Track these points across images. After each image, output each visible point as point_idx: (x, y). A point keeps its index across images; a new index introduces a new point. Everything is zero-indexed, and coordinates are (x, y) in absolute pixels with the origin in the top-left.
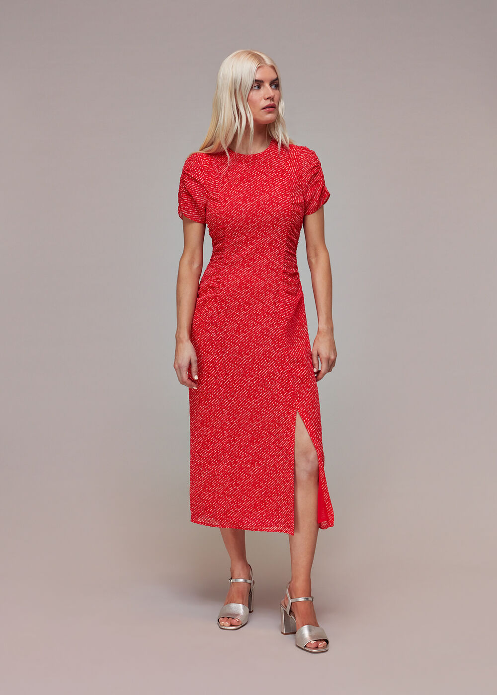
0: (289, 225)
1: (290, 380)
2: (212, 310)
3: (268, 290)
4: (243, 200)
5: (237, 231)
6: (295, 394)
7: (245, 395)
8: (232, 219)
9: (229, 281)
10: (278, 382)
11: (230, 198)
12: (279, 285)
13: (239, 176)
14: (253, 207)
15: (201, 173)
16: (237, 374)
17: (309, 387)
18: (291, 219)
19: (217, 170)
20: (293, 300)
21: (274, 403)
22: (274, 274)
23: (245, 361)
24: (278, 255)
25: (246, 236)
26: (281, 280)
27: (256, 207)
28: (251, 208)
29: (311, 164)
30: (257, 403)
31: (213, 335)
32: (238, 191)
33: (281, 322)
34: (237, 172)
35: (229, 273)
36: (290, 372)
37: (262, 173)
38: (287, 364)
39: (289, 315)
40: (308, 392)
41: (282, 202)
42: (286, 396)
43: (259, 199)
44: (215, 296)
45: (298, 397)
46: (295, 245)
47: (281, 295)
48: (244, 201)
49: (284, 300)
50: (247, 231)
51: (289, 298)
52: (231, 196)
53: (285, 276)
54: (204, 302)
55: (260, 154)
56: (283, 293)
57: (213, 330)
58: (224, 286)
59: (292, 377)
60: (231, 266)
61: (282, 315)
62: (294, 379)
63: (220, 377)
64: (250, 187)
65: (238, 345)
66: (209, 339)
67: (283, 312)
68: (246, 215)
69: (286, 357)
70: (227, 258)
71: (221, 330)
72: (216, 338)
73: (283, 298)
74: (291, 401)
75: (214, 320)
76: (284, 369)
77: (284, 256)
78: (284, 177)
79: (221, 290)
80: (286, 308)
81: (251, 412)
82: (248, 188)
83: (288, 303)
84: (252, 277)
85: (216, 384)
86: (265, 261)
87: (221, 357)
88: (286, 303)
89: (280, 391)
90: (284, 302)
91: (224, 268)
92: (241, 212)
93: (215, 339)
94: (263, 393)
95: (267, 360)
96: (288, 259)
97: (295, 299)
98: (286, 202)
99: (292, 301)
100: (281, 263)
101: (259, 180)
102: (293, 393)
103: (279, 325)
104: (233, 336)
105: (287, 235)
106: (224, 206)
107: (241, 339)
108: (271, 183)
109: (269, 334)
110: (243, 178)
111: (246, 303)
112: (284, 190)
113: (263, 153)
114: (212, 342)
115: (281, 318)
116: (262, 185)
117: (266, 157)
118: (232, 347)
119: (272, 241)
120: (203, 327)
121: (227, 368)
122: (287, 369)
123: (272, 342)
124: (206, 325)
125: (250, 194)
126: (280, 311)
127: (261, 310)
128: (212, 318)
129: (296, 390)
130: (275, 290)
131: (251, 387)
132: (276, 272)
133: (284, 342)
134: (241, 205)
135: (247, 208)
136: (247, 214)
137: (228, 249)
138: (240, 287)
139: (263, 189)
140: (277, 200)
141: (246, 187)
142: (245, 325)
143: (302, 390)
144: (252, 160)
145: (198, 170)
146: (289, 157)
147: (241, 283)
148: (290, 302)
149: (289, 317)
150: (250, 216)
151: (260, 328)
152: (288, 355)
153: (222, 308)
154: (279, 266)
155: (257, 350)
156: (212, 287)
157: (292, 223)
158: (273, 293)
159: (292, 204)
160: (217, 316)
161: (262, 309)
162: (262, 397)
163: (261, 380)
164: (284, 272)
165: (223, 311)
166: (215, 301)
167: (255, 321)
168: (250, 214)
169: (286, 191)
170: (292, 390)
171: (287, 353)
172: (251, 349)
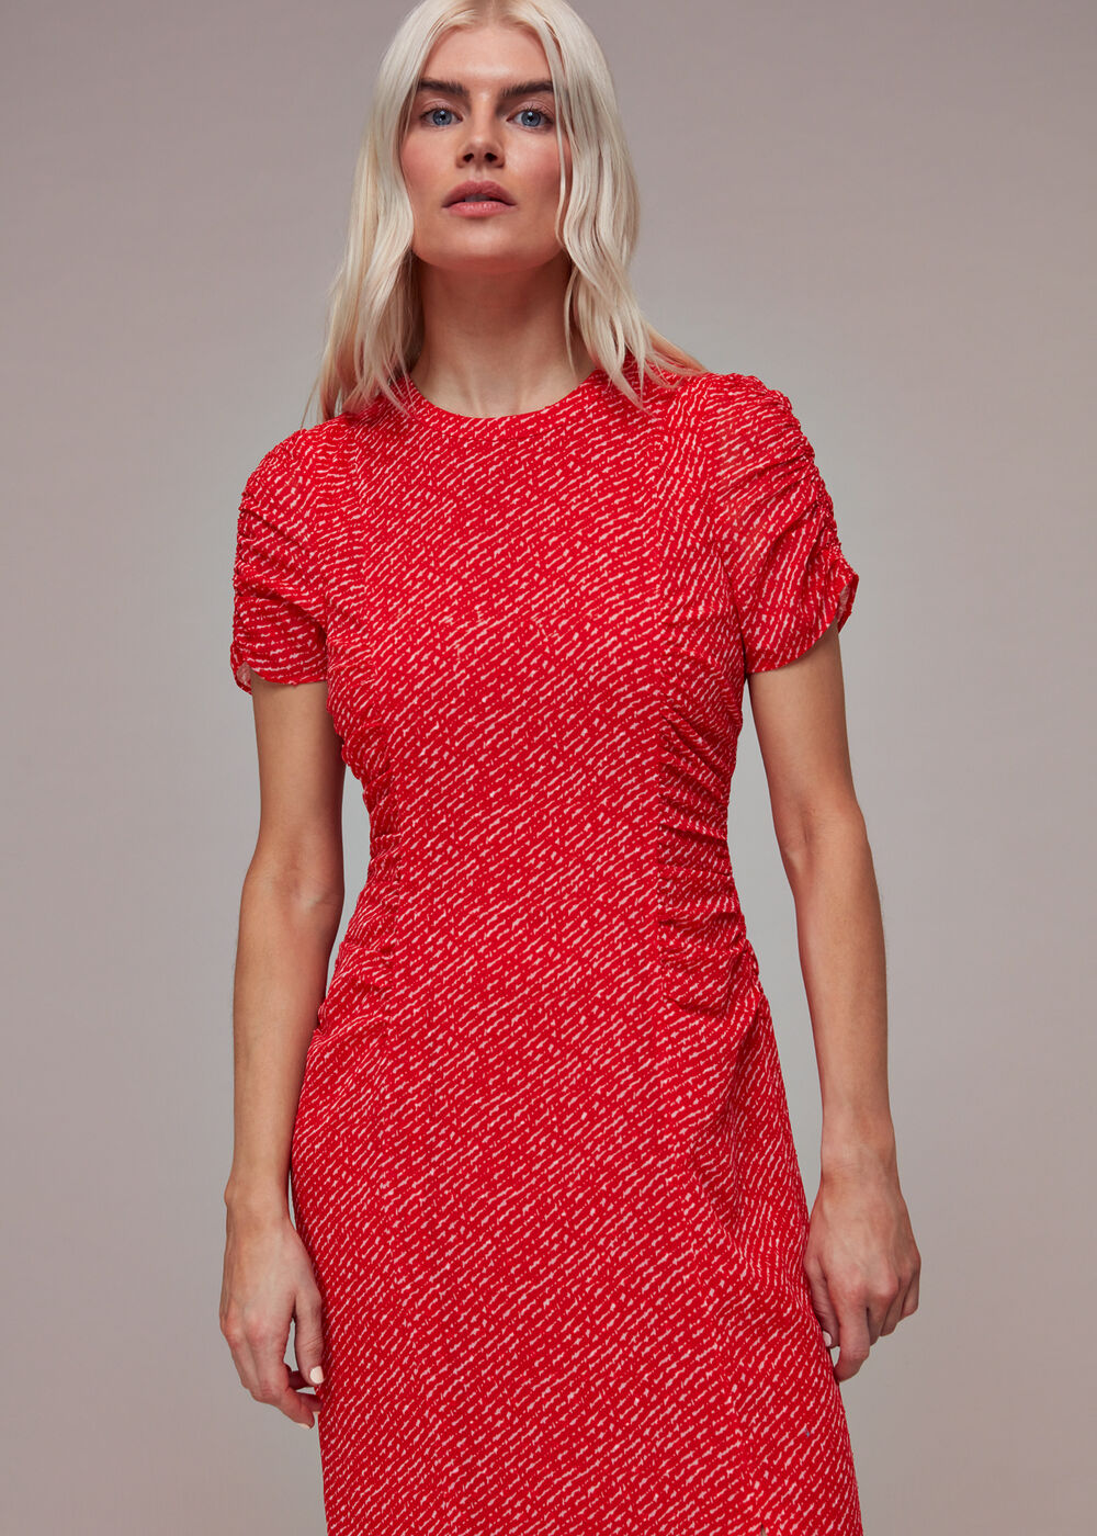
0: (663, 714)
1: (728, 1391)
2: (371, 1085)
3: (597, 1001)
4: (460, 610)
6: (753, 1456)
7: (533, 1449)
8: (410, 687)
9: (429, 960)
10: (674, 1399)
11: (405, 601)
12: (646, 978)
13: (449, 505)
14: (499, 638)
15: (300, 503)
16: (494, 1357)
17: (810, 1418)
18: (665, 690)
19: (362, 486)
20: (717, 1036)
21: (659, 1489)
22: (618, 929)
23: (524, 1303)
24: (630, 846)
25: (479, 766)
26: (651, 955)
27: (513, 638)
28: (492, 643)
29: (758, 451)
30: (583, 1484)
31: (383, 1192)
32: (442, 569)
33: (670, 1141)
34: (441, 492)
35: (428, 924)
37: (542, 492)
39: (701, 1106)
40: (805, 1440)
41: (621, 618)
42: (711, 1462)
43: (529, 607)
44: (380, 1027)
45: (765, 1467)
46: (716, 800)
47: (657, 1023)
48: (465, 612)
49: (671, 1041)
50: (479, 744)
51: (697, 1028)
52: (408, 593)
53: (671, 937)
54: (340, 1055)
55: (538, 416)
56: (667, 1012)
57: (381, 1171)
58: (412, 981)
59: (736, 1379)
60: (430, 896)
61: (669, 1109)
62: (742, 1386)
63: (422, 1369)
64: (490, 553)
65: (490, 1235)
66: (371, 1211)
67: (672, 1097)
68: (469, 671)
69: (705, 1292)
71: (415, 1172)
72: (398, 1204)
73: (668, 1033)
74: (737, 1487)
75: (383, 1127)
76: (697, 1346)
77: (659, 853)
78: (638, 510)
79: (402, 1001)
80: (687, 1076)
81: (560, 1521)
82: (483, 557)
83: (691, 1051)
84: (525, 945)
85: (408, 1396)
86: (576, 877)
87: (423, 1286)
88: (685, 1055)
89: (682, 1441)
90: (673, 1052)
92: (450, 657)
93: (392, 1210)
94: (611, 1446)
95: (621, 1306)
96: (679, 861)
97: (721, 1031)
98: (643, 616)
99: (709, 1042)
100: (648, 882)
101: (530, 525)
102: (743, 1454)
103: (661, 1152)
104: (468, 1198)
105: (662, 762)
106: (380, 638)
107: (503, 1210)
108: (578, 538)
109: (620, 1192)
110: (462, 513)
111: (509, 1058)
112: (633, 565)
113: (553, 410)
114: (382, 1221)
115: (665, 1121)
116: (541, 547)
117: (564, 425)
118: (467, 1243)
120: (341, 1161)
121: (452, 1331)
122: (710, 1344)
123: (635, 1228)
124: (352, 1149)
125: (489, 585)
126: (660, 1091)
127: (575, 1090)
128: (373, 1117)
129: (757, 1436)
130: (629, 998)
131: (557, 1416)
132: (629, 923)
133: (692, 1227)
134: (452, 629)
135: (477, 643)
136: (473, 669)
137: (410, 822)
138: (478, 987)
139: (543, 564)
140: (601, 611)
141: (474, 554)
142: (514, 1153)
143: (782, 1434)
144: (502, 440)
145: (287, 491)
146: (665, 424)
147: (482, 974)
148: (702, 1046)
149: (703, 1115)
150: (489, 679)
151: (578, 1166)
152: (714, 1283)
153: (412, 1077)
154: (639, 894)
155: (574, 1261)
156: (366, 988)
157: (672, 709)
158: (623, 1014)
159: (669, 625)
160: (393, 1108)
161: (580, 1086)
162: (607, 1461)
163: (598, 1390)
164: (665, 920)
165: (417, 1091)
166: (381, 1045)
167: (554, 1136)
168: (488, 669)
169: (643, 569)
170: (737, 1437)
171: (705, 1276)
172: (546, 1254)
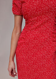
3: (46, 41)
5: (33, 15)
9: (30, 36)
12: (50, 39)
26: (51, 36)
36: (52, 73)
38: (51, 70)
39: (54, 51)
44: (25, 42)
54: (21, 44)
58: (28, 38)
61: (51, 51)
65: (33, 61)
70: (30, 27)
71: (27, 55)
76: (50, 72)
91: (28, 31)
95: (43, 68)
103: (49, 55)
104: (31, 58)
111: (37, 45)
114: (23, 59)
118: (31, 61)
119: (49, 19)
123: (46, 61)
127: (42, 49)
132: (49, 33)
142: (36, 54)
147: (35, 38)
151: (41, 55)
156: (23, 38)
158: (48, 42)
164: (53, 33)
165: (28, 48)
167: (40, 53)
172: (37, 63)
